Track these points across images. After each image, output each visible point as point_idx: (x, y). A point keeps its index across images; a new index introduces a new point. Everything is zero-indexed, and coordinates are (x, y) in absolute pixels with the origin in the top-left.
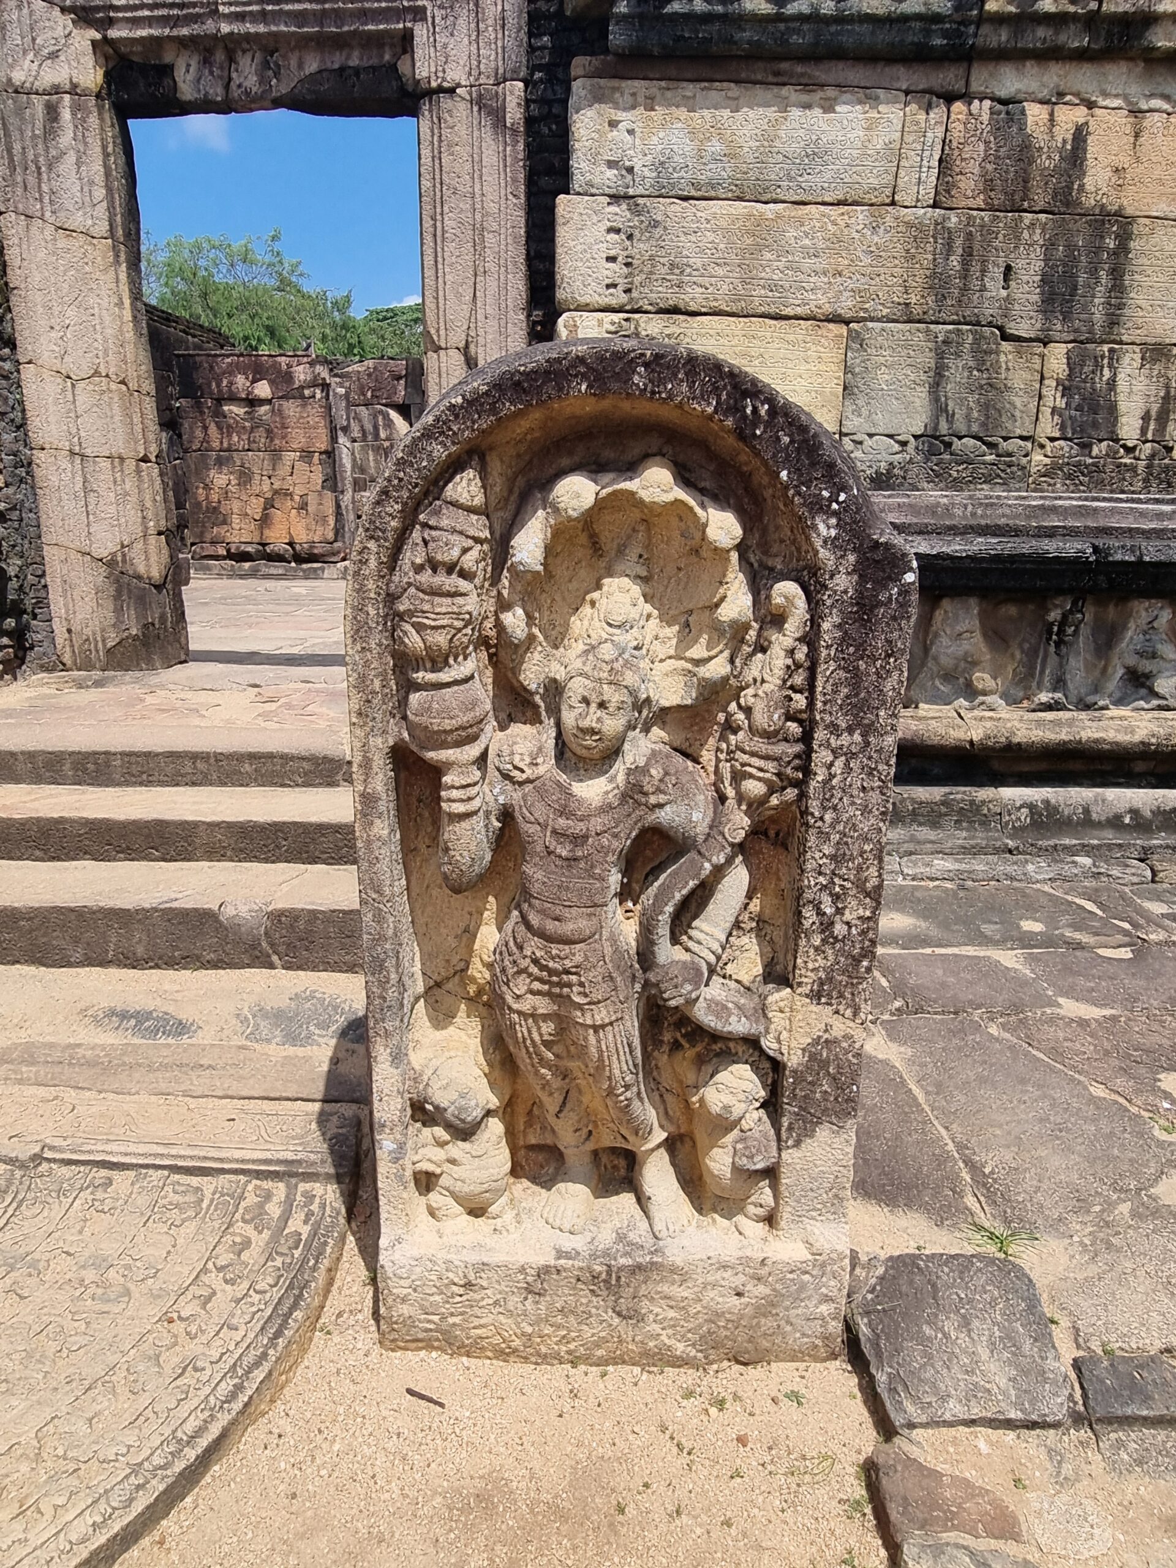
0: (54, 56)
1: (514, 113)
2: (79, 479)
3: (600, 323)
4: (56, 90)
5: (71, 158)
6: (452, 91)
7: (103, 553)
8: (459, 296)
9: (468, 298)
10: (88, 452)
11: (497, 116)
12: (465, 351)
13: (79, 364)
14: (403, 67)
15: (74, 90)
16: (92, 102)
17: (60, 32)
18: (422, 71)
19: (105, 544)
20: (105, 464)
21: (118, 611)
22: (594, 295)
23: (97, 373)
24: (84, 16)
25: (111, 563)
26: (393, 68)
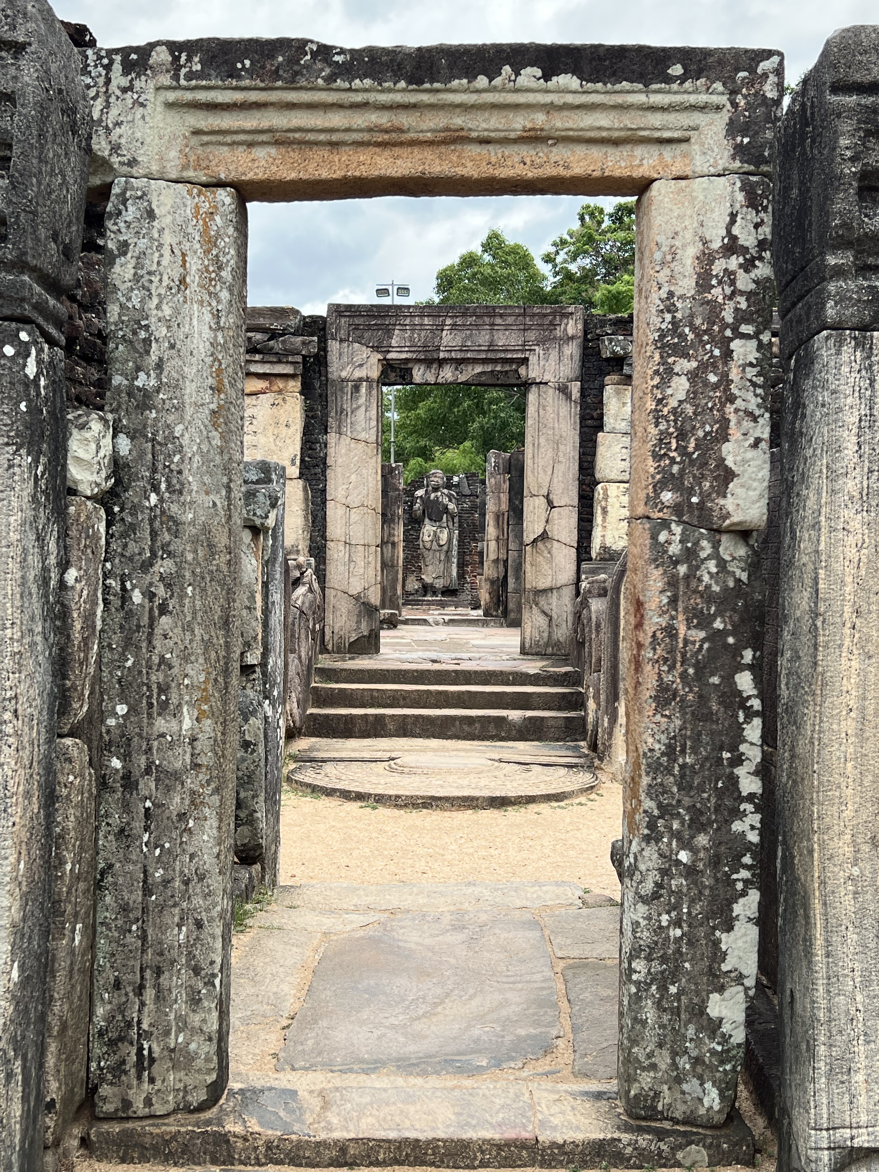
0: (361, 365)
1: (576, 393)
2: (347, 555)
3: (618, 487)
4: (361, 380)
5: (363, 409)
6: (546, 383)
7: (354, 592)
8: (545, 472)
9: (550, 472)
10: (353, 542)
11: (568, 396)
12: (547, 497)
13: (354, 500)
14: (522, 371)
15: (368, 379)
16: (375, 385)
17: (365, 356)
18: (532, 374)
19: (356, 588)
20: (361, 548)
21: (359, 622)
22: (614, 475)
23: (363, 505)
24: (376, 349)
25: (357, 598)
26: (516, 371)
